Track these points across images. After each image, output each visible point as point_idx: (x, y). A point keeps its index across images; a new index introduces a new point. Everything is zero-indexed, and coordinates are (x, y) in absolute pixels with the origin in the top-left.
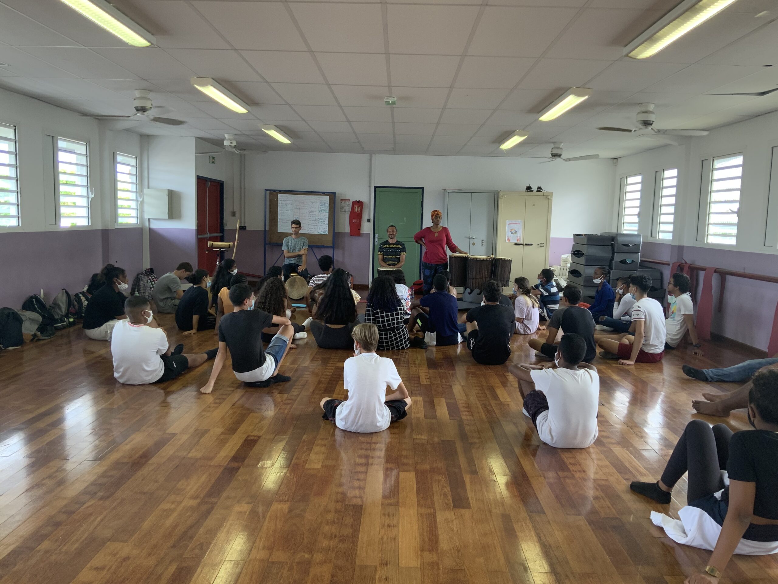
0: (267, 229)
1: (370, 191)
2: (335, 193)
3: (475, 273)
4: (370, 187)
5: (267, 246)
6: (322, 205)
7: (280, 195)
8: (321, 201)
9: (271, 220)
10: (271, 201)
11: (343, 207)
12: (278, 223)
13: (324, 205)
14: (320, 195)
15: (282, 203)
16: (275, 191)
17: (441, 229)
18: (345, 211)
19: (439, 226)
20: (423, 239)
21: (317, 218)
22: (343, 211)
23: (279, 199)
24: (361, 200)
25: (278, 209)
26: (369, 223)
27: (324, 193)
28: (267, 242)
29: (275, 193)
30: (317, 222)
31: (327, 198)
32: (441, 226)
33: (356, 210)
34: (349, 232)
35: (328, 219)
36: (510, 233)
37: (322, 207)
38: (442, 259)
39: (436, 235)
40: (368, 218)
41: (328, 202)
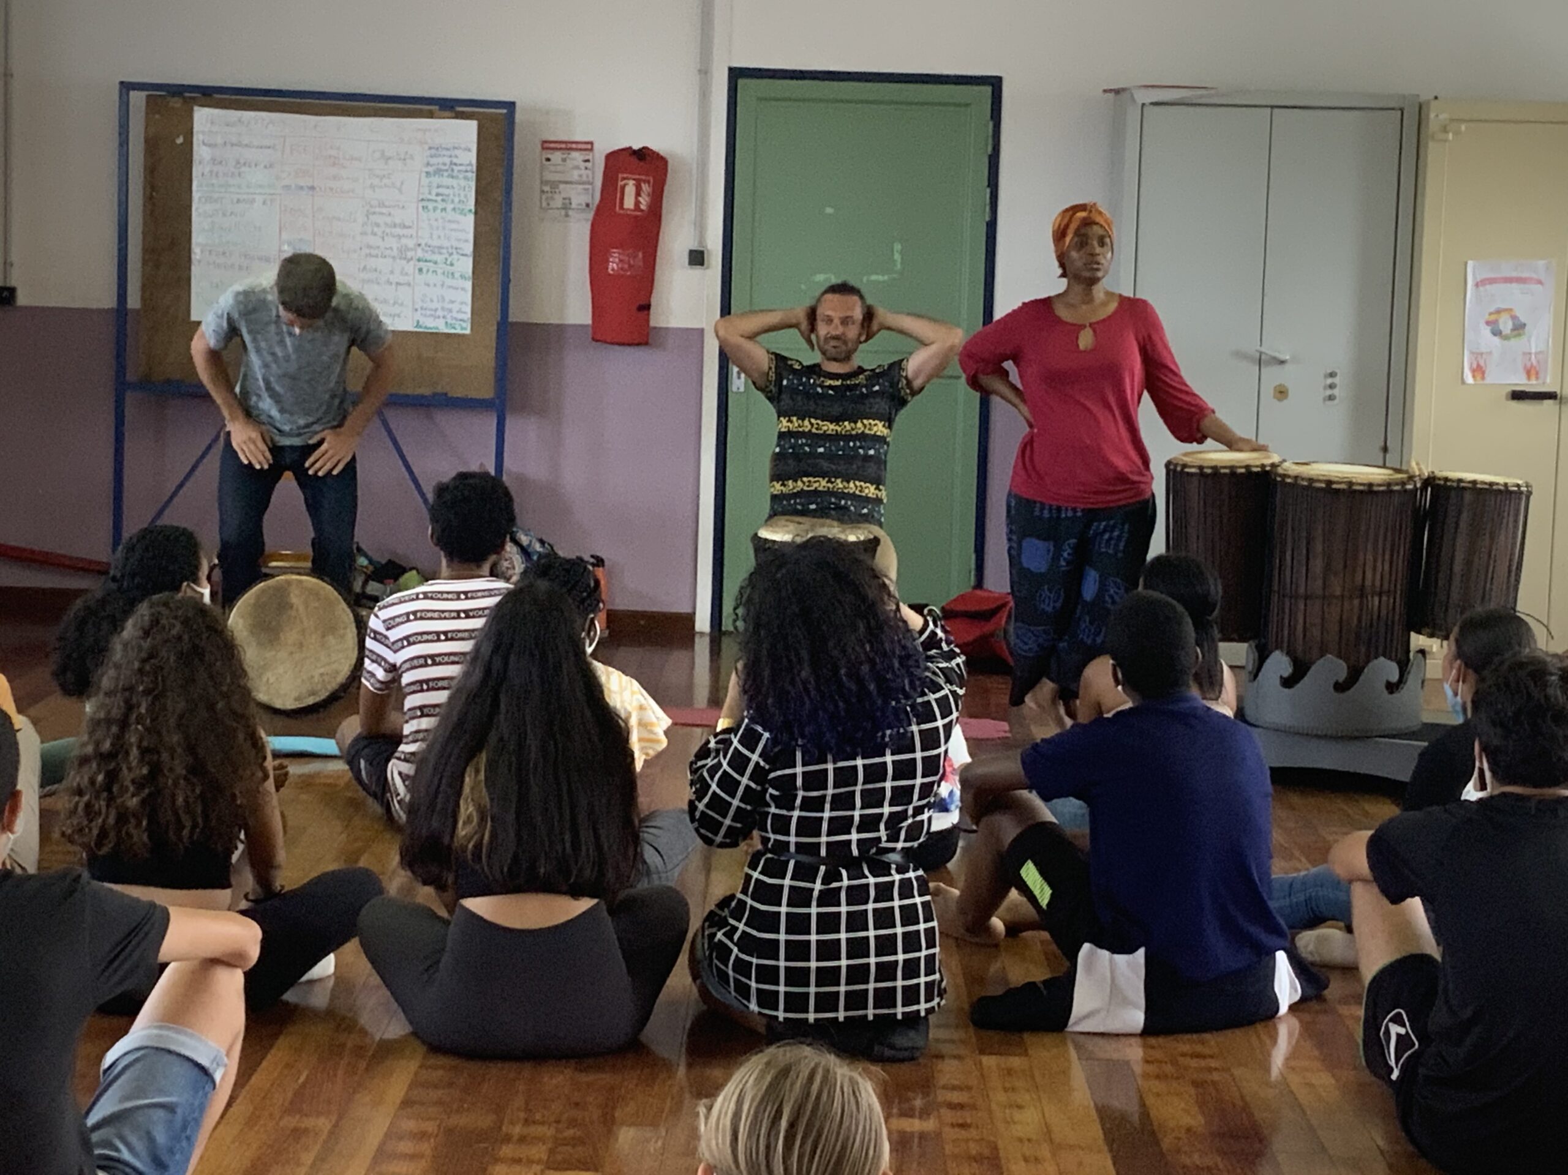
0: (134, 301)
1: (705, 94)
2: (511, 106)
3: (1318, 565)
4: (704, 72)
5: (130, 397)
6: (438, 172)
7: (203, 117)
8: (435, 150)
9: (151, 253)
10: (152, 145)
11: (554, 185)
12: (195, 270)
13: (451, 170)
14: (431, 115)
15: (213, 160)
16: (178, 91)
17: (1113, 306)
18: (566, 206)
19: (1099, 292)
20: (1008, 365)
21: (411, 243)
22: (558, 202)
23: (197, 139)
24: (654, 146)
25: (196, 195)
26: (697, 271)
27: (450, 107)
28: (131, 377)
29: (176, 103)
30: (410, 268)
31: (466, 132)
32: (1109, 294)
33: (629, 203)
34: (588, 320)
35: (469, 248)
36: (1486, 331)
37: (436, 180)
38: (1122, 478)
39: (1086, 340)
40: (695, 246)
41: (472, 157)
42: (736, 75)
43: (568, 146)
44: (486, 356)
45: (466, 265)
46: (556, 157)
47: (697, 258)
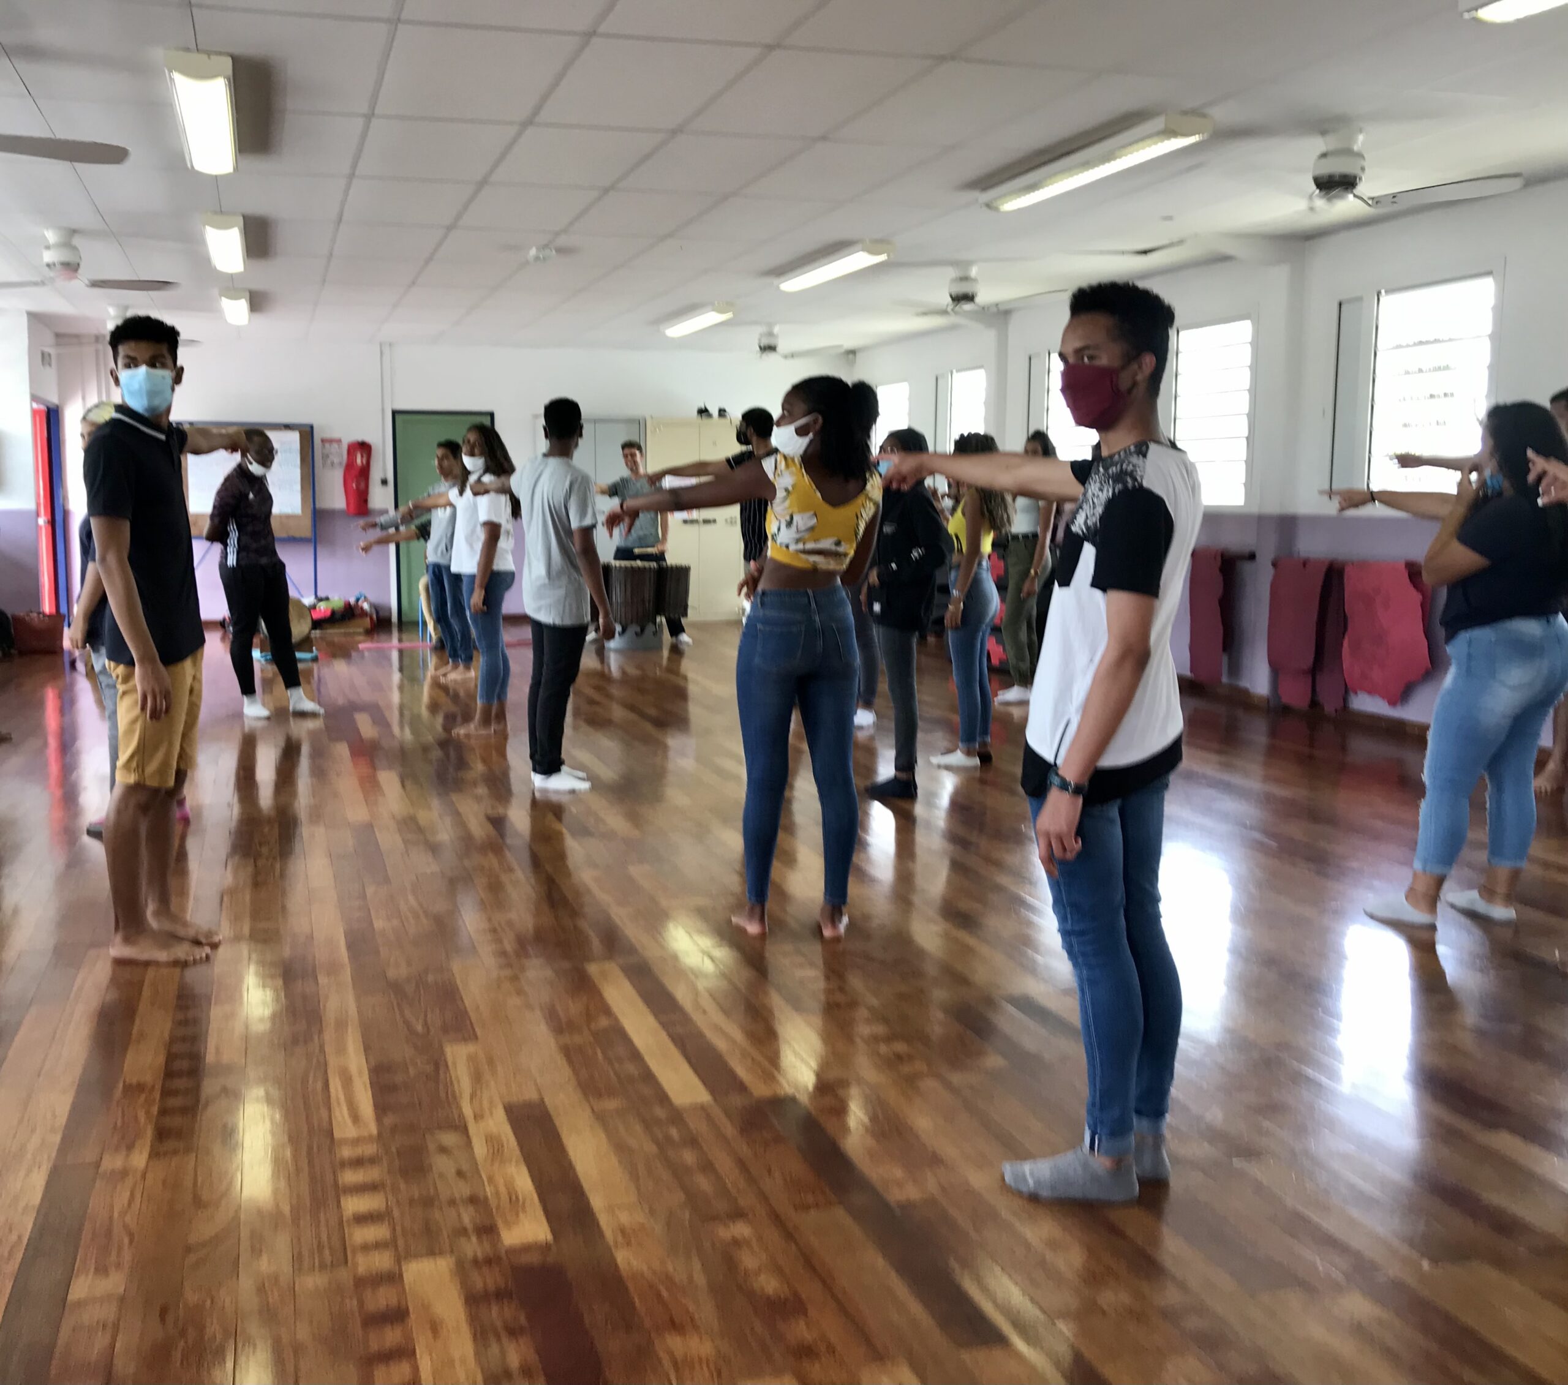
1: (384, 419)
2: (311, 426)
4: (383, 413)
6: (285, 451)
8: (283, 444)
11: (328, 455)
13: (289, 451)
14: (280, 430)
18: (334, 464)
22: (331, 464)
24: (366, 441)
26: (384, 488)
27: (289, 427)
31: (295, 436)
33: (358, 463)
34: (344, 507)
35: (299, 480)
40: (383, 478)
41: (298, 445)
42: (395, 413)
43: (331, 441)
44: (307, 523)
45: (298, 487)
46: (327, 445)
47: (384, 482)
